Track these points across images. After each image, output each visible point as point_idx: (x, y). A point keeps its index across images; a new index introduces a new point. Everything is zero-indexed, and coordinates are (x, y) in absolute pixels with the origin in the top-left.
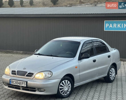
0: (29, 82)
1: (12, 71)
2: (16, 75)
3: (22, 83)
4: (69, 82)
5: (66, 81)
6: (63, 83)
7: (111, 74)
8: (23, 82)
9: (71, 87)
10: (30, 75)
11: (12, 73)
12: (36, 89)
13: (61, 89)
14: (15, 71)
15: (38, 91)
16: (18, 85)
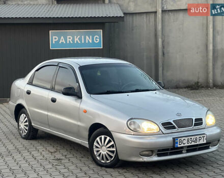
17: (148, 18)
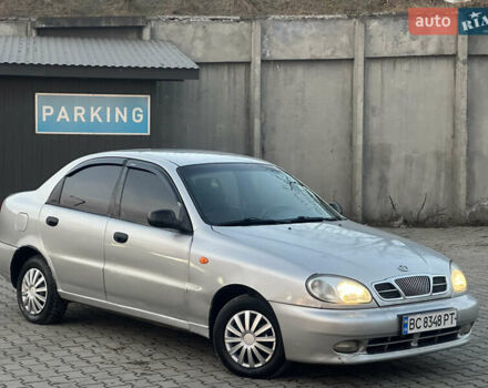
17: (232, 75)
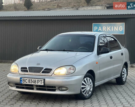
0: (46, 80)
1: (22, 68)
2: (28, 72)
3: (38, 81)
4: (91, 80)
5: (88, 78)
6: (85, 81)
7: (123, 75)
8: (40, 80)
9: (92, 86)
10: (48, 71)
11: (22, 71)
12: (57, 87)
13: (83, 88)
14: (27, 68)
15: (58, 90)
16: (33, 84)
